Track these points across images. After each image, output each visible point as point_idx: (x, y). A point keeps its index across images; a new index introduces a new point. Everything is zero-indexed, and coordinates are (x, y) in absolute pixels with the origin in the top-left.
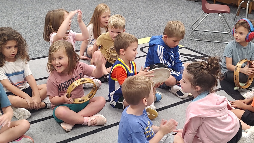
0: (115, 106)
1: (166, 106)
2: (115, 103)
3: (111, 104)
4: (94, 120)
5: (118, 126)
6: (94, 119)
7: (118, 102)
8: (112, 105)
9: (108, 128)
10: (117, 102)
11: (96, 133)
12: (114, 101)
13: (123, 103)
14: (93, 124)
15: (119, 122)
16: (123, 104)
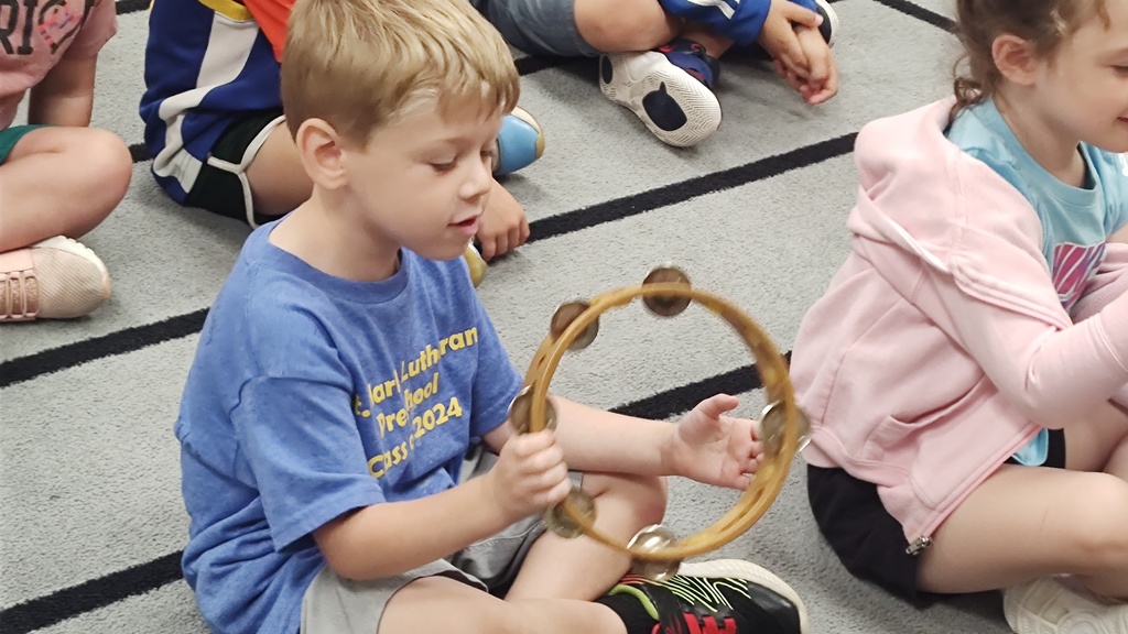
0: (187, 186)
1: (566, 211)
2: (188, 170)
3: (162, 173)
4: (22, 281)
5: (194, 340)
6: (17, 275)
7: (214, 161)
8: (168, 185)
9: (116, 353)
10: (205, 162)
11: (28, 382)
12: (184, 151)
13: (245, 170)
14: (10, 310)
15: (205, 312)
16: (243, 177)
